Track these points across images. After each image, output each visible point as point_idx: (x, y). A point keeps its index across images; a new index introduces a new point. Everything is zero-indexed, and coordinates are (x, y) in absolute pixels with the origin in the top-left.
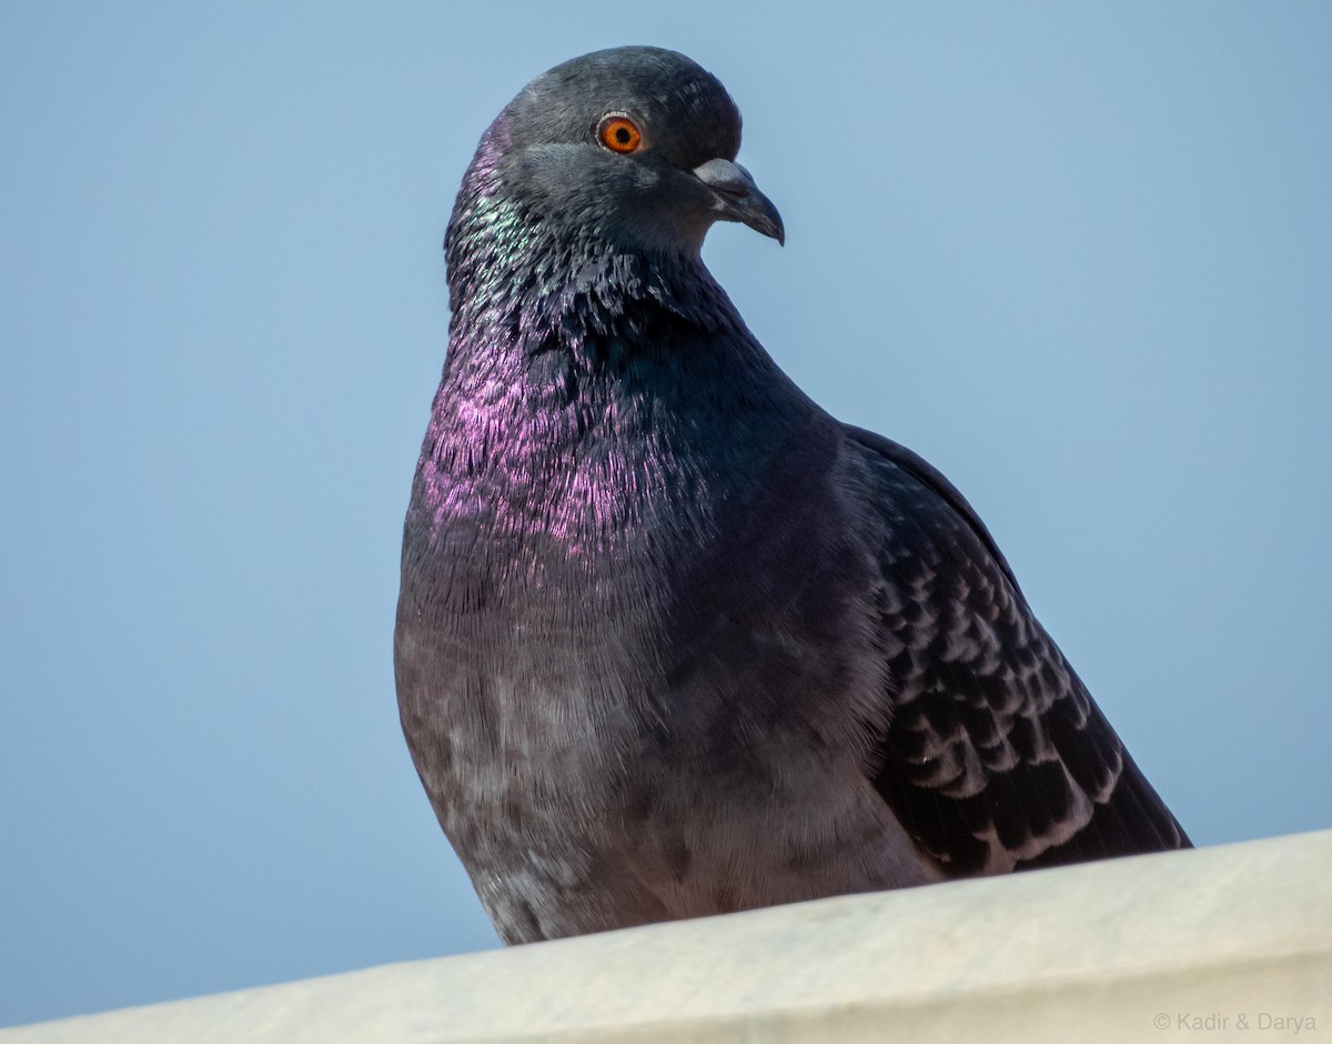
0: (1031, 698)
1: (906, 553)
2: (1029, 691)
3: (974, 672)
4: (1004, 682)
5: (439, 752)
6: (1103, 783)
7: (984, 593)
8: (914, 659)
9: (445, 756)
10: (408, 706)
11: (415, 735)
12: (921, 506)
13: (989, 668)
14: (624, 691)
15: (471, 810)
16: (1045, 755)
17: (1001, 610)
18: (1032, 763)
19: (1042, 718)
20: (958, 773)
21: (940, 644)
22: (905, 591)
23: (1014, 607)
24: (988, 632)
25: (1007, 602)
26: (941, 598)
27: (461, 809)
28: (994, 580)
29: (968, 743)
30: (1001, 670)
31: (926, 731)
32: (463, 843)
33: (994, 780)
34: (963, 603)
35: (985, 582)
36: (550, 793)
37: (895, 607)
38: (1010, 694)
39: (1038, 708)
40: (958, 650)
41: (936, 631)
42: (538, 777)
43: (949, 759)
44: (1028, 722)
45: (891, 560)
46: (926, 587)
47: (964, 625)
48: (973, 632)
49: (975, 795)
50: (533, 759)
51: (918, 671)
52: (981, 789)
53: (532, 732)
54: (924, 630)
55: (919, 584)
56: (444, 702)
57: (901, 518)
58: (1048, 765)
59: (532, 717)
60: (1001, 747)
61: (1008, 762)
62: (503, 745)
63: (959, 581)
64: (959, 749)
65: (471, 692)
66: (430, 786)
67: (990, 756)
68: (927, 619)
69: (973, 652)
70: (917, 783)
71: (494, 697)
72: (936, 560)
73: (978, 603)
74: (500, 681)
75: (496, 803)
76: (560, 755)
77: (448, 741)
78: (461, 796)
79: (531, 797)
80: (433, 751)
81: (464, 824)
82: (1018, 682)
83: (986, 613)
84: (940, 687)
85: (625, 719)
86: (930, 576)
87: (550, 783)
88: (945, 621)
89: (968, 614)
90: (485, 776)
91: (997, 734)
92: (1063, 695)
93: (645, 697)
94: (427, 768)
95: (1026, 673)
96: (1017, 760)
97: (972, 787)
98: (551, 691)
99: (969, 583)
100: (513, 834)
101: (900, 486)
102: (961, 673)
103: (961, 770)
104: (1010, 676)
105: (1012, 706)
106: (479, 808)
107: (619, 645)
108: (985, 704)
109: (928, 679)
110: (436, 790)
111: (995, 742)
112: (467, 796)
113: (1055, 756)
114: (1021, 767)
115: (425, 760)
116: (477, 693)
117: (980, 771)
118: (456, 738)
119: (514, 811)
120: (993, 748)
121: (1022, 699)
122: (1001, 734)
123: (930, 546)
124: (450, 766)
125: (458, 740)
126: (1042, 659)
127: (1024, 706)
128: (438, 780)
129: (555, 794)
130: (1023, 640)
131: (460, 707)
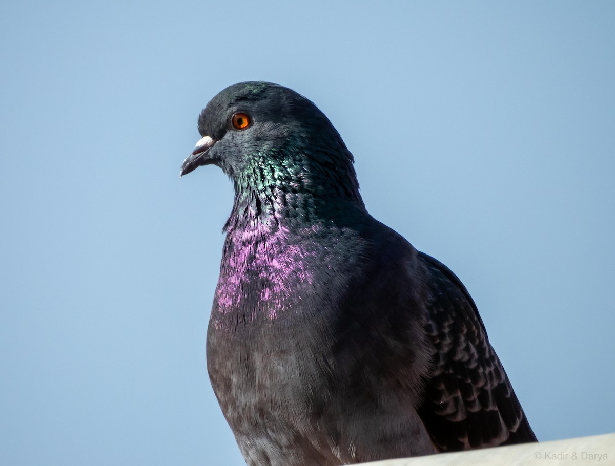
0: (489, 381)
1: (442, 310)
2: (488, 378)
3: (466, 367)
4: (478, 372)
5: (225, 384)
6: (514, 423)
7: (473, 332)
8: (441, 358)
9: (228, 386)
10: (212, 364)
11: (215, 376)
12: (450, 289)
13: (473, 365)
14: (313, 356)
15: (240, 409)
16: (492, 407)
17: (480, 341)
18: (486, 410)
19: (492, 391)
20: (454, 411)
21: (453, 352)
22: (440, 327)
23: (485, 341)
24: (473, 350)
25: (482, 337)
26: (455, 332)
27: (235, 408)
28: (477, 328)
29: (460, 397)
30: (478, 367)
31: (443, 390)
32: (234, 423)
33: (470, 416)
34: (464, 335)
35: (474, 327)
36: (278, 403)
37: (435, 333)
38: (480, 377)
39: (492, 385)
40: (460, 356)
41: (451, 347)
42: (273, 396)
43: (451, 404)
44: (487, 391)
45: (435, 312)
46: (449, 326)
47: (464, 345)
48: (467, 349)
49: (460, 422)
50: (271, 388)
51: (442, 363)
52: (464, 419)
53: (271, 376)
54: (446, 345)
55: (446, 324)
56: (229, 364)
57: (441, 294)
58: (493, 411)
59: (271, 369)
60: (474, 401)
61: (476, 408)
62: (257, 382)
63: (463, 326)
64: (456, 400)
65: (242, 359)
66: (220, 398)
67: (469, 404)
68: (448, 341)
69: (466, 358)
70: (436, 413)
71: (253, 361)
72: (454, 315)
73: (470, 337)
74: (256, 354)
75: (253, 407)
76: (284, 386)
77: (230, 380)
78: (235, 403)
79: (269, 404)
80: (223, 384)
81: (236, 415)
82: (484, 373)
83: (473, 342)
84: (451, 371)
85: (313, 370)
86: (451, 322)
87: (278, 399)
88: (456, 343)
89: (466, 341)
90: (248, 395)
91: (473, 395)
92: (502, 382)
93: (322, 359)
94: (219, 391)
95: (488, 370)
96: (480, 408)
97: (460, 417)
98: (280, 358)
99: (467, 327)
100: (260, 421)
101: (441, 279)
102: (461, 367)
103: (456, 410)
104: (481, 370)
105: (481, 384)
106: (244, 409)
107: (310, 335)
108: (470, 381)
109: (446, 367)
110: (223, 400)
111: (472, 398)
112: (238, 403)
113: (496, 409)
114: (481, 412)
115: (218, 386)
116: (245, 359)
117: (464, 411)
118: (234, 379)
119: (261, 411)
120: (471, 401)
121: (485, 381)
122: (475, 396)
123: (452, 308)
124: (231, 390)
125: (235, 380)
126: (494, 364)
127: (486, 384)
128: (224, 395)
129: (281, 404)
130: (487, 355)
131: (237, 365)
